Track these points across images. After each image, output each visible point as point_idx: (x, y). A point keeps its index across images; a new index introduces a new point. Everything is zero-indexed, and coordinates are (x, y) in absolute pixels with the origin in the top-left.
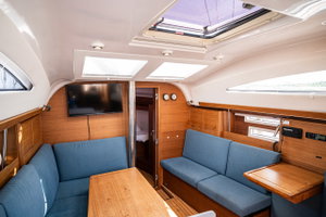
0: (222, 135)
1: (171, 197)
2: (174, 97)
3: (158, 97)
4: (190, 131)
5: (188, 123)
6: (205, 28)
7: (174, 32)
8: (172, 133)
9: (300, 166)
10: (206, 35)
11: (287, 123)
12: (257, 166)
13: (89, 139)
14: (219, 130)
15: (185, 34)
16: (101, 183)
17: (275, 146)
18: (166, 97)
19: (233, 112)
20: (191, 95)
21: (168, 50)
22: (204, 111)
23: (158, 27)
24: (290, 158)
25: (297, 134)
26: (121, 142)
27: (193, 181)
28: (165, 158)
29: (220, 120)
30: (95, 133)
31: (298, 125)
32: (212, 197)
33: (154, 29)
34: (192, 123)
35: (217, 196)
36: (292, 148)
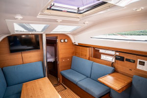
0: (89, 59)
1: (66, 89)
2: (66, 41)
3: (58, 41)
4: (74, 57)
5: (73, 53)
6: (78, 8)
7: (61, 11)
8: (66, 58)
9: (123, 74)
10: (79, 12)
11: (118, 54)
12: (104, 75)
13: (23, 63)
14: (88, 56)
15: (67, 12)
16: (28, 87)
17: (112, 65)
18: (62, 41)
19: (94, 48)
20: (74, 40)
21: (60, 19)
22: (81, 47)
23: (52, 8)
24: (119, 70)
25: (122, 59)
26: (40, 64)
27: (75, 81)
28: (62, 70)
29: (88, 52)
30: (25, 60)
31: (122, 55)
32: (84, 89)
33: (50, 9)
34: (75, 53)
35: (86, 89)
36: (120, 65)
